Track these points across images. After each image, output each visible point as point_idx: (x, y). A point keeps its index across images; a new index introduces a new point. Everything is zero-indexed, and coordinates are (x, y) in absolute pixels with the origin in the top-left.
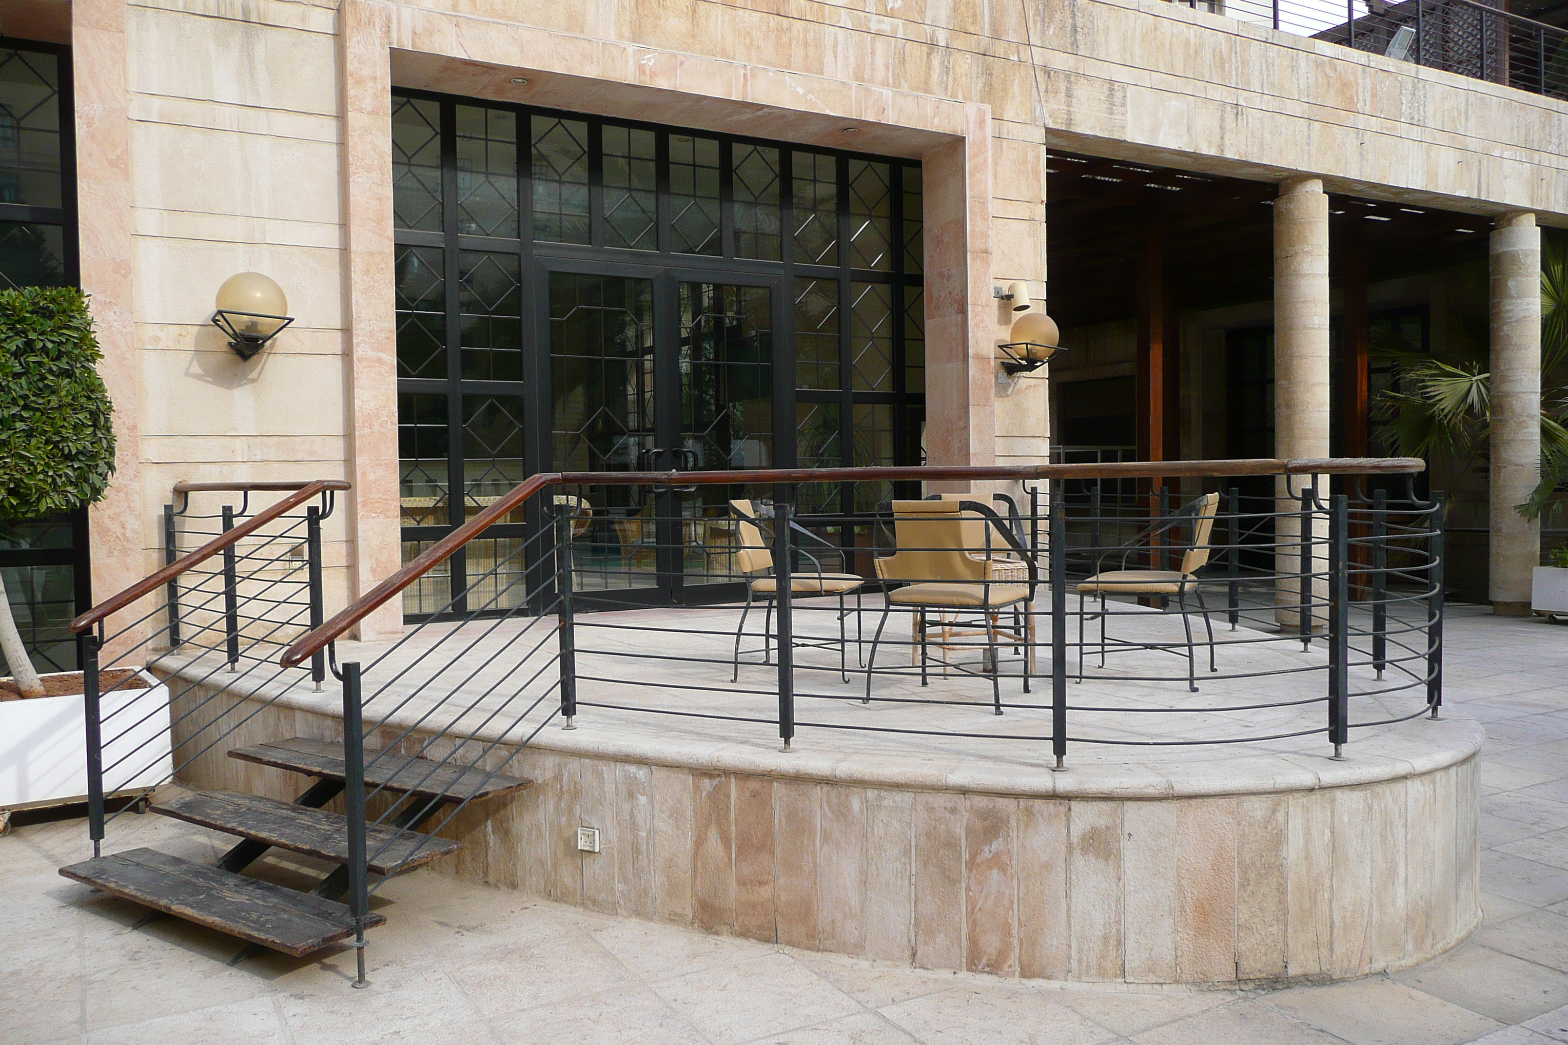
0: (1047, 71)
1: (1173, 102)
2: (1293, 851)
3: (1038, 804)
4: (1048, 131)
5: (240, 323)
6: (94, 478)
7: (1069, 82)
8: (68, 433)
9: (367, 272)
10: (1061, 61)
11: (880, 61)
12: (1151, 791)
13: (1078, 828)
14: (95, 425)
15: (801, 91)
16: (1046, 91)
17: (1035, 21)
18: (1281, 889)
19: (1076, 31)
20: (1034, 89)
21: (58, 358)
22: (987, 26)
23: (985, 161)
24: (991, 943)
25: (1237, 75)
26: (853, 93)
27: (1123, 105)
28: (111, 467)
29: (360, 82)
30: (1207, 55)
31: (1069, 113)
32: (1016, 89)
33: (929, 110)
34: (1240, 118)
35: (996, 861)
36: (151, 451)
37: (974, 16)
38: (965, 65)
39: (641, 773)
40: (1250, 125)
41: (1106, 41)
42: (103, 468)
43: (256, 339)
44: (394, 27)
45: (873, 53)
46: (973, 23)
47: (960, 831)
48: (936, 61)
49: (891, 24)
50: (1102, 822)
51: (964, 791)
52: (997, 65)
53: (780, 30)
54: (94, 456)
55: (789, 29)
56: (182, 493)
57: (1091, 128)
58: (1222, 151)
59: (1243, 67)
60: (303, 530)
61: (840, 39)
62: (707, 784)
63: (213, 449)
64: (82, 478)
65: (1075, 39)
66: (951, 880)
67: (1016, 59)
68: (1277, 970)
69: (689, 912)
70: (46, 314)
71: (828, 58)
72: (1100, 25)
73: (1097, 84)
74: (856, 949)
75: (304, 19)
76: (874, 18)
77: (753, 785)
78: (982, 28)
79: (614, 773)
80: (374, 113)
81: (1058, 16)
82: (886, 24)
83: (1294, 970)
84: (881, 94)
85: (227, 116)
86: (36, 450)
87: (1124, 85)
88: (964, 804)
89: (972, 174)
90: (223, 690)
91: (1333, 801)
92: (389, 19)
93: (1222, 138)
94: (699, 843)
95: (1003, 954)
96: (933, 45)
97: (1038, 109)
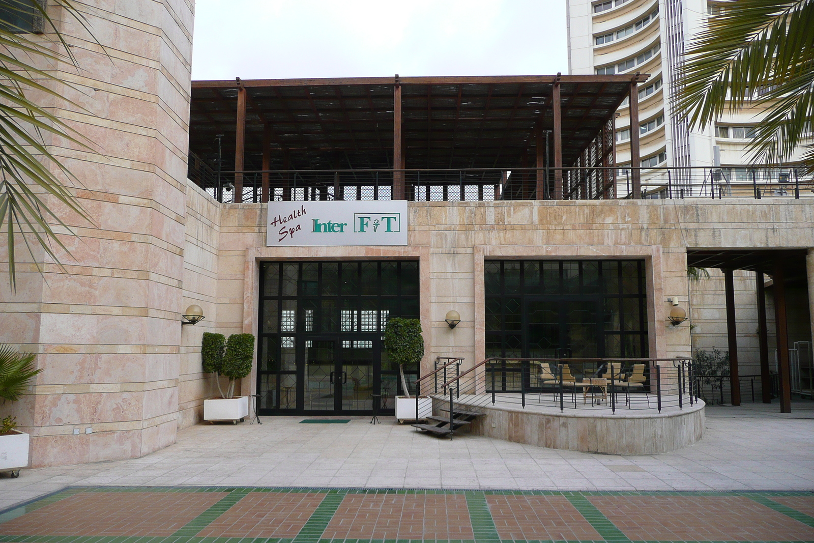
0: (686, 230)
1: (742, 232)
2: (598, 428)
3: (555, 418)
4: (687, 248)
5: (450, 322)
6: (420, 356)
7: (696, 232)
8: (416, 348)
9: (478, 308)
10: (692, 226)
11: (623, 237)
12: (572, 416)
13: (561, 422)
14: (420, 346)
15: (595, 250)
16: (687, 236)
17: (681, 216)
18: (596, 436)
19: (698, 215)
20: (681, 237)
21: (414, 333)
22: (662, 220)
23: (660, 261)
24: (549, 442)
25: (773, 218)
26: (612, 248)
27: (720, 235)
28: (423, 354)
29: (477, 265)
30: (758, 214)
31: (696, 241)
32: (674, 237)
33: (638, 249)
34: (775, 232)
35: (549, 428)
36: (433, 349)
37: (657, 218)
38: (654, 233)
39: (501, 412)
40: (781, 234)
41: (711, 216)
42: (421, 354)
43: (453, 325)
44: (485, 251)
45: (621, 235)
46: (657, 220)
47: (544, 422)
48: (643, 233)
49: (627, 226)
50: (565, 421)
51: (544, 415)
52: (666, 231)
53: (590, 233)
54: (420, 352)
55: (593, 232)
56: (438, 359)
57: (706, 245)
58: (767, 244)
59: (776, 214)
60: (456, 367)
61: (610, 233)
62: (510, 414)
63: (445, 349)
64: (418, 356)
65: (698, 218)
66: (543, 431)
67: (674, 228)
68: (596, 451)
69: (508, 438)
70: (413, 324)
71: (606, 238)
72: (708, 211)
73: (708, 231)
74: (530, 444)
75: (466, 251)
76: (621, 225)
77: (516, 414)
78: (661, 221)
79: (497, 412)
80: (480, 271)
81: (691, 212)
82: (625, 226)
83: (599, 451)
84: (621, 247)
85: (449, 275)
86: (410, 351)
87: (719, 230)
88: (544, 417)
89: (655, 266)
90: (443, 400)
91: (607, 421)
92: (484, 249)
93: (767, 240)
94: (509, 425)
95: (551, 444)
96: (642, 229)
97: (683, 242)
